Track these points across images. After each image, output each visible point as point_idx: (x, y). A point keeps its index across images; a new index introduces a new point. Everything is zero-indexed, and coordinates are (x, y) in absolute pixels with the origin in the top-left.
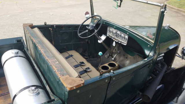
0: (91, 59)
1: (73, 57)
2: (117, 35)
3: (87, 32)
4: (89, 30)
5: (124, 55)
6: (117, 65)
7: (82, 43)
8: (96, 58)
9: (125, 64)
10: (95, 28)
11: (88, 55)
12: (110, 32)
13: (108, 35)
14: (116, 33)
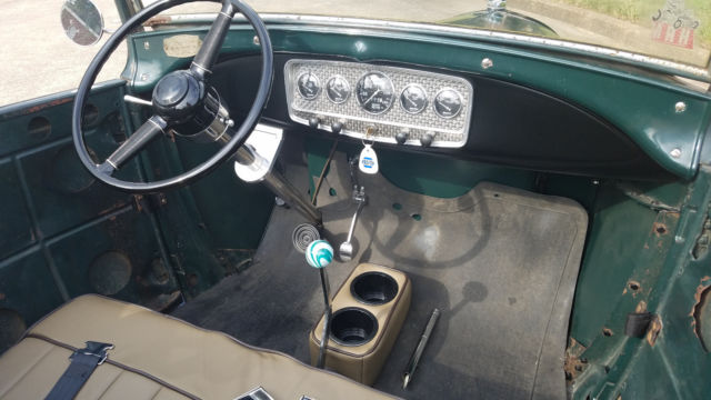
0: (204, 295)
1: (112, 354)
2: (369, 100)
3: (158, 136)
4: (169, 113)
5: (396, 206)
6: (400, 279)
7: (112, 217)
8: (226, 275)
9: (423, 255)
10: (207, 90)
11: (178, 277)
12: (307, 91)
13: (300, 114)
14: (360, 89)
